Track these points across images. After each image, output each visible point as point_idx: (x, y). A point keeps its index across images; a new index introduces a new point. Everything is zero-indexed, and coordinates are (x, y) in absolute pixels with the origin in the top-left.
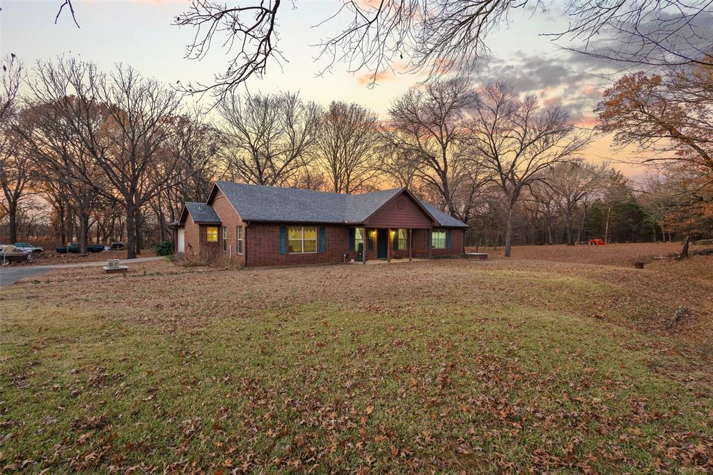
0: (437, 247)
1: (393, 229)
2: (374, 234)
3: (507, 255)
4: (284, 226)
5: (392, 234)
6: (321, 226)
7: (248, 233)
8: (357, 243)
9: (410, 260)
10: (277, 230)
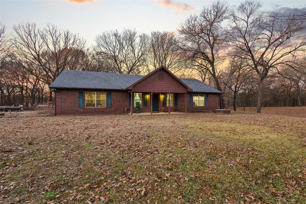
0: (198, 105)
1: (162, 94)
2: (148, 97)
3: (259, 111)
4: (82, 91)
5: (162, 97)
6: (109, 92)
7: (57, 95)
8: (135, 102)
9: (169, 113)
10: (77, 94)
